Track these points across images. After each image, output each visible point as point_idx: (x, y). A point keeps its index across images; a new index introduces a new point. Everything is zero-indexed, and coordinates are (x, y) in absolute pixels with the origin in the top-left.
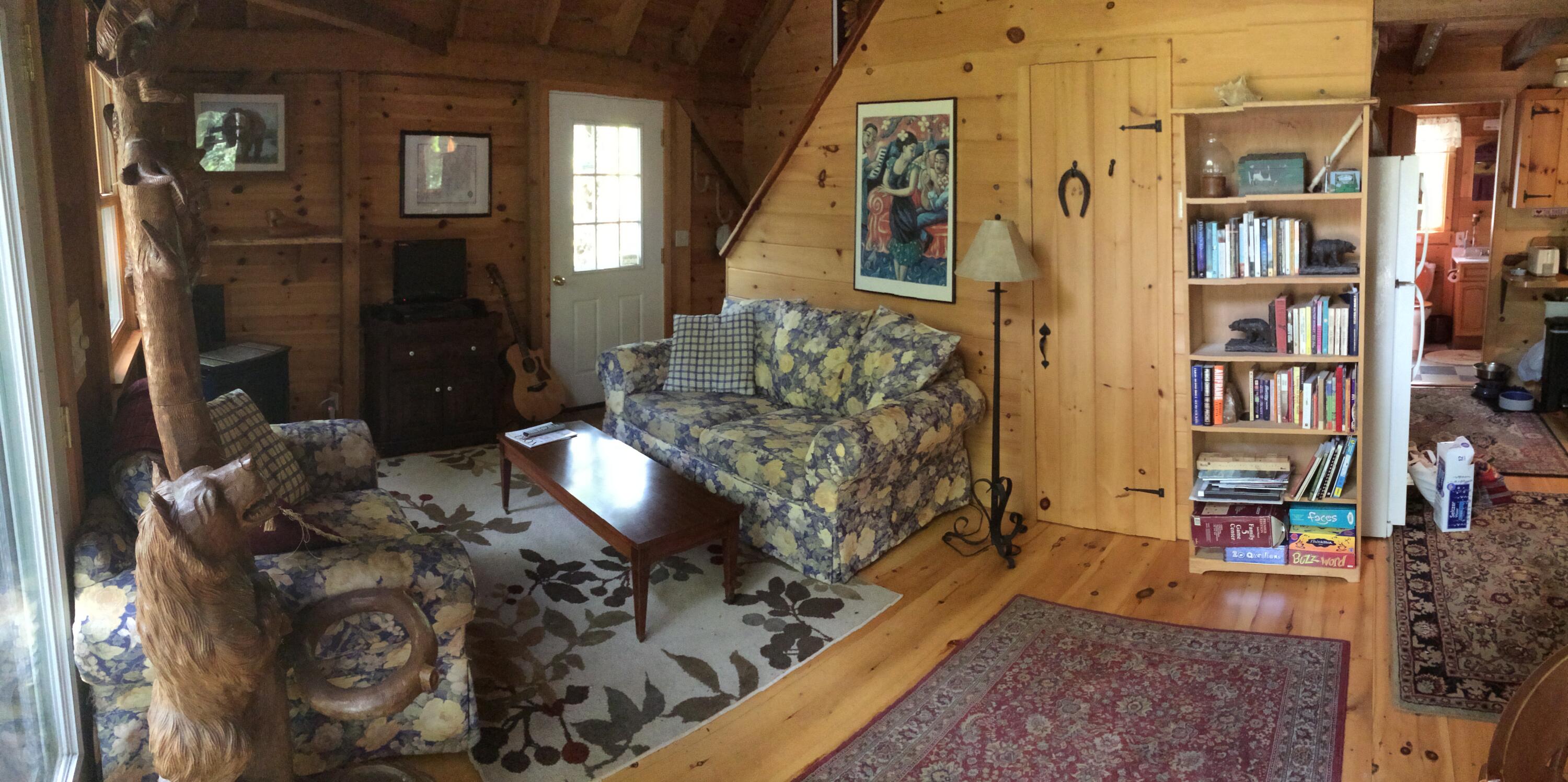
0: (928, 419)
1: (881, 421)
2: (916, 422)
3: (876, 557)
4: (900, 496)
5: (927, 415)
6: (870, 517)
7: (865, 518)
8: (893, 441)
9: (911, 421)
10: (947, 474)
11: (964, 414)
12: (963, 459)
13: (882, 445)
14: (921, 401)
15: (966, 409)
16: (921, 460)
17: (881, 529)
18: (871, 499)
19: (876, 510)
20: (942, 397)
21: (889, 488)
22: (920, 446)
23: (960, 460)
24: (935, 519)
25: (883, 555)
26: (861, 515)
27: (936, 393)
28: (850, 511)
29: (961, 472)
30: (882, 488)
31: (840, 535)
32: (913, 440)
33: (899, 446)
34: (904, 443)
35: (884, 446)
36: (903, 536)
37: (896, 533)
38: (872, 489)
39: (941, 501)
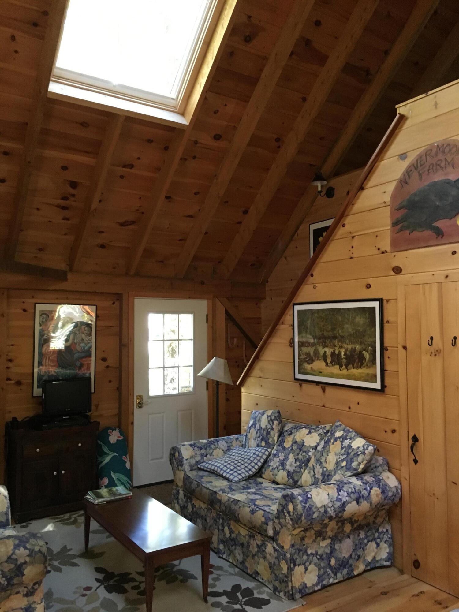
0: (352, 495)
1: (318, 493)
2: (343, 496)
3: (319, 587)
4: (337, 547)
5: (352, 492)
6: (315, 558)
7: (311, 557)
8: (324, 506)
9: (339, 495)
10: (374, 539)
11: (380, 496)
12: (387, 531)
13: (316, 507)
14: (350, 483)
15: (383, 492)
16: (352, 525)
17: (323, 568)
18: (315, 545)
19: (319, 553)
20: (366, 483)
21: (329, 541)
22: (345, 513)
23: (385, 530)
24: (365, 571)
25: (324, 587)
26: (308, 555)
27: (362, 479)
28: (300, 550)
29: (385, 539)
30: (324, 539)
31: (292, 565)
32: (339, 507)
33: (329, 509)
34: (332, 508)
35: (318, 509)
36: (340, 577)
37: (335, 575)
38: (316, 538)
39: (369, 559)
